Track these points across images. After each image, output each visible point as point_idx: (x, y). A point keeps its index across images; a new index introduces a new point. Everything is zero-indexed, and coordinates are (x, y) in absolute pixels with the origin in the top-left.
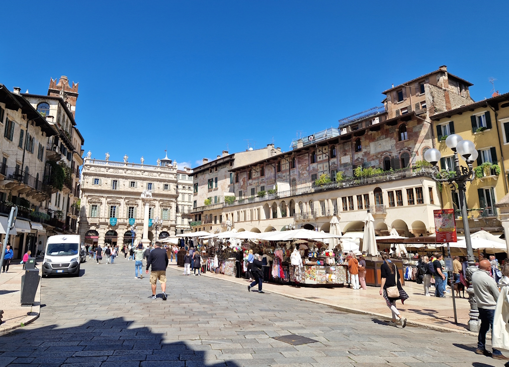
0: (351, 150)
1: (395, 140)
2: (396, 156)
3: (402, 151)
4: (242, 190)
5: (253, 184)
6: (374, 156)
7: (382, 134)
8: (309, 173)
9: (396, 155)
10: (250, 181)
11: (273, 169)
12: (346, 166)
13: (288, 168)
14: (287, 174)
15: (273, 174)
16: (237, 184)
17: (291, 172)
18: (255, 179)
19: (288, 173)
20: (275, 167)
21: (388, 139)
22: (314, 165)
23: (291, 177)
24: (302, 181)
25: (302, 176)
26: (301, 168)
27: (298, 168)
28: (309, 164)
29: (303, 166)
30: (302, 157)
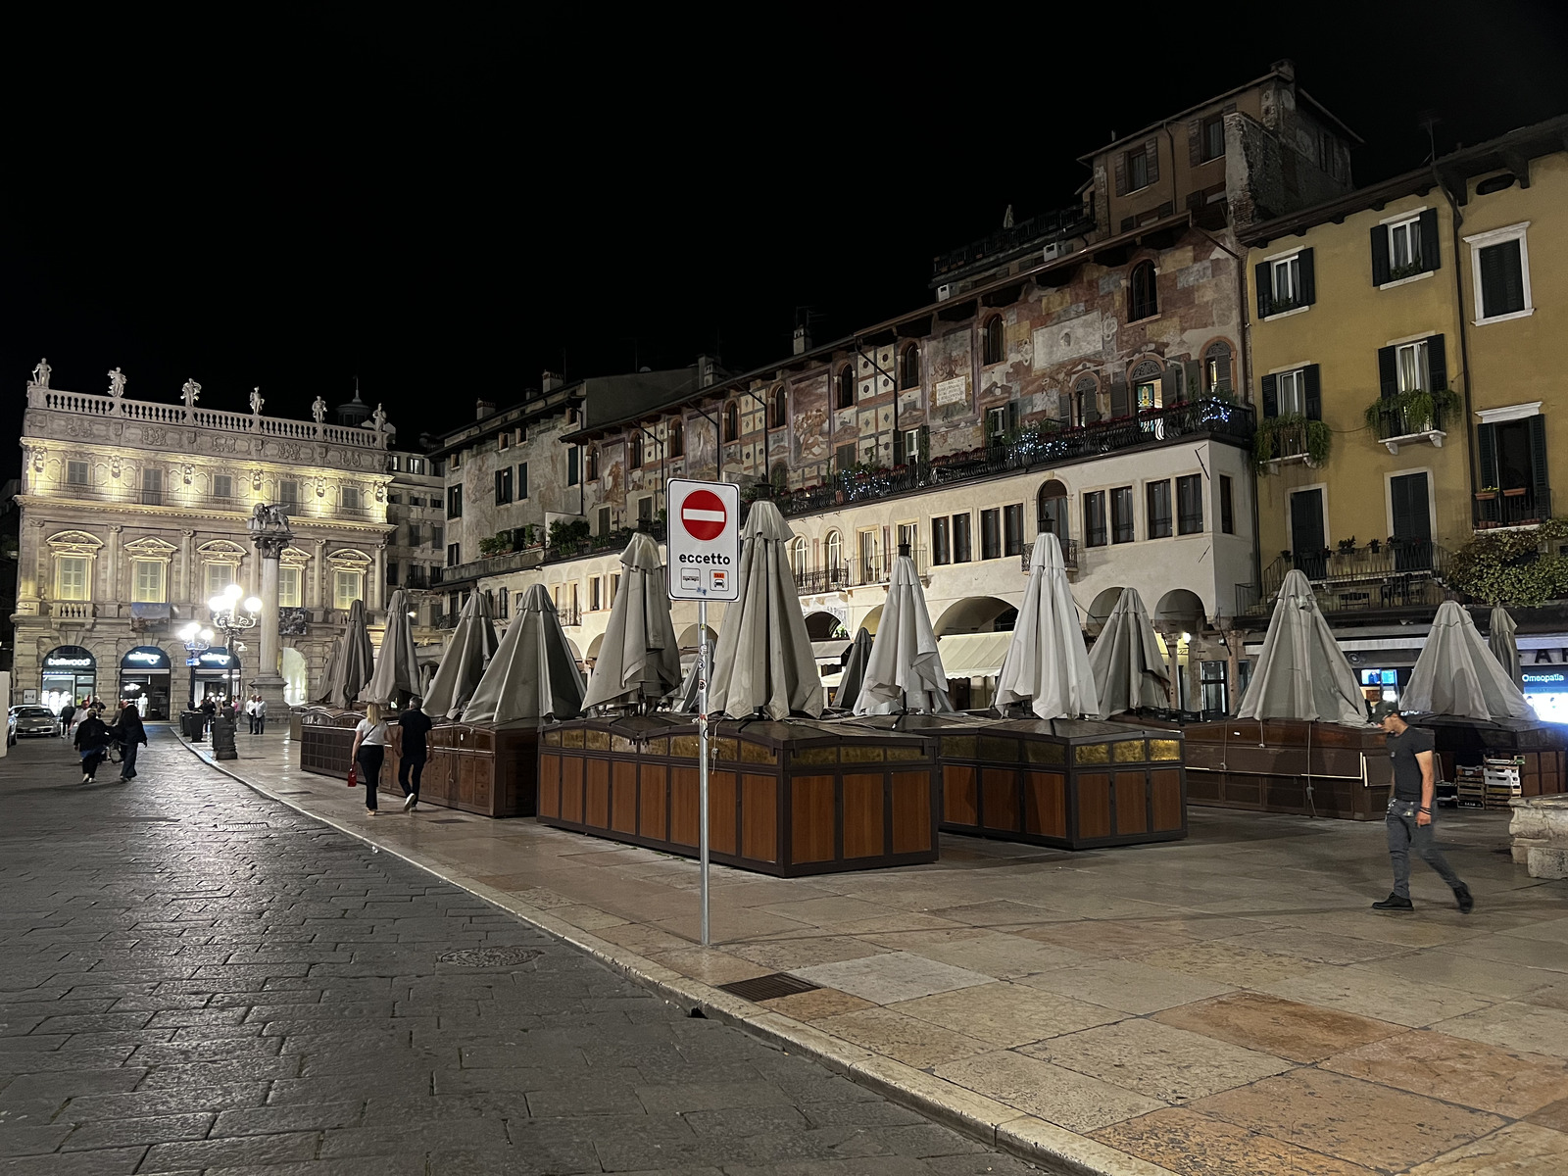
0: (969, 356)
1: (1115, 320)
2: (1115, 374)
3: (1137, 356)
4: (608, 505)
5: (646, 484)
6: (1044, 375)
7: (1076, 300)
8: (830, 443)
9: (1118, 370)
10: (637, 474)
11: (713, 432)
12: (952, 415)
13: (760, 426)
14: (758, 448)
15: (711, 447)
16: (594, 486)
17: (771, 442)
18: (652, 467)
19: (760, 446)
20: (718, 426)
21: (1095, 315)
22: (849, 413)
23: (769, 459)
24: (806, 470)
25: (805, 451)
26: (805, 425)
27: (795, 427)
28: (832, 411)
29: (810, 417)
30: (807, 387)
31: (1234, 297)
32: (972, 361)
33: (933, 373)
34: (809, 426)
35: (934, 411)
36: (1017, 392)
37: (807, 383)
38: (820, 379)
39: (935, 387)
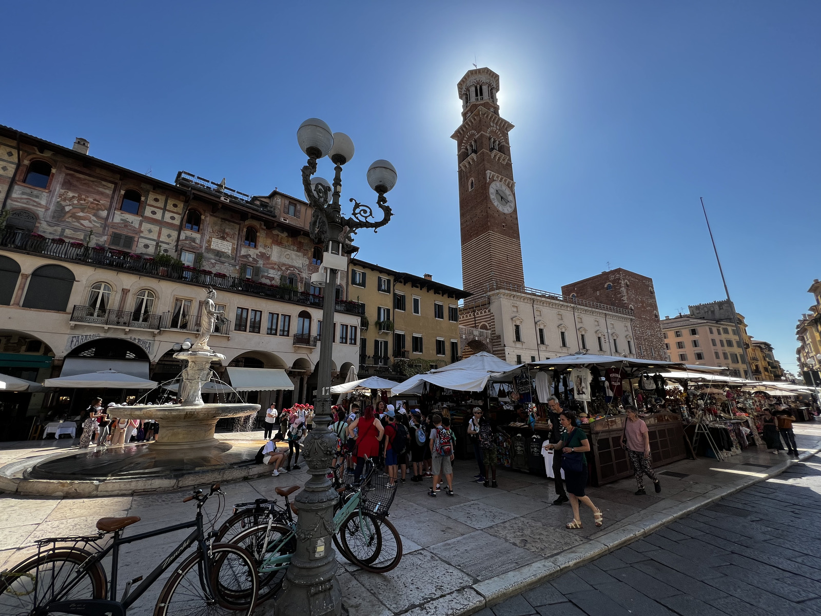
0: (236, 237)
1: (308, 260)
2: (306, 278)
6: (275, 264)
8: (105, 226)
12: (221, 257)
17: (17, 191)
22: (131, 217)
23: (9, 202)
24: (67, 230)
25: (70, 219)
26: (76, 202)
27: (60, 197)
28: (113, 209)
29: (85, 200)
30: (85, 179)
32: (238, 239)
33: (211, 232)
34: (81, 204)
35: (209, 249)
36: (261, 264)
37: (87, 177)
38: (104, 183)
39: (212, 239)
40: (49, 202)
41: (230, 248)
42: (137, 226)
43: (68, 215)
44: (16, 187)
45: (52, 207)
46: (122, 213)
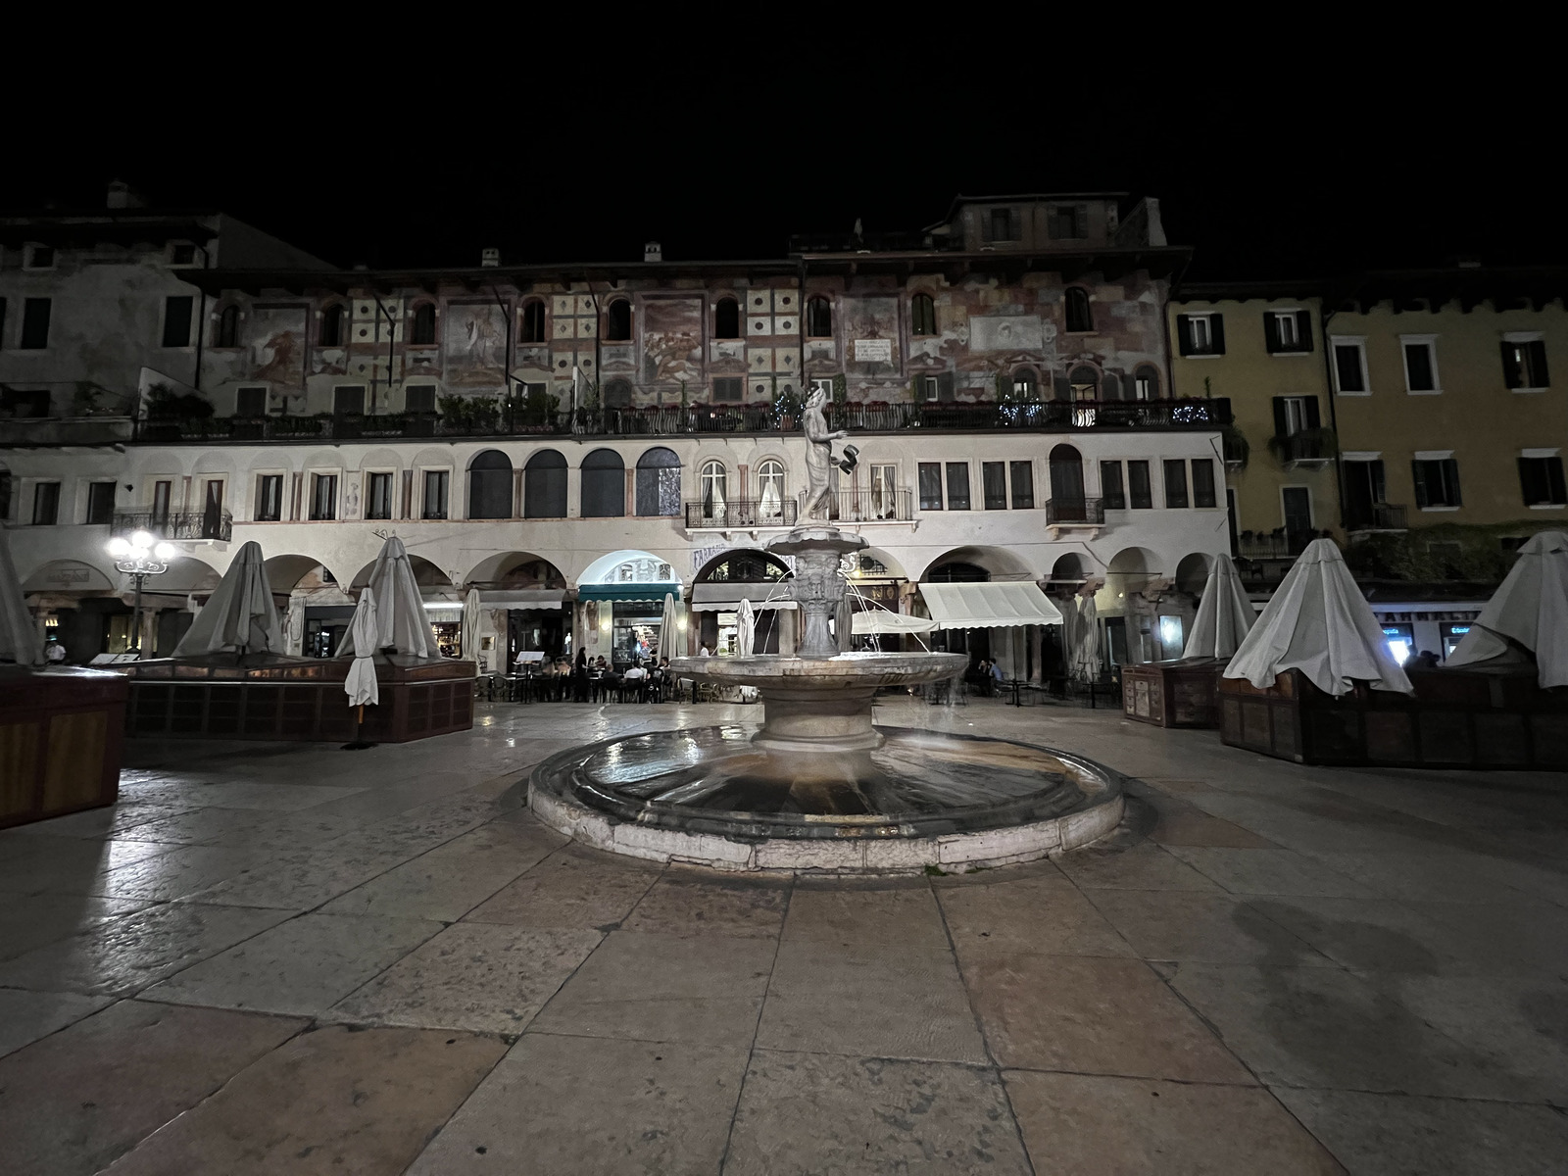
0: (896, 323)
1: (1054, 328)
2: (1055, 372)
3: (1076, 361)
4: (266, 384)
6: (981, 357)
7: (1016, 300)
8: (703, 372)
9: (1058, 368)
12: (875, 373)
13: (587, 334)
14: (581, 358)
15: (493, 344)
17: (605, 355)
18: (368, 349)
19: (586, 356)
20: (507, 321)
21: (1034, 318)
22: (732, 346)
23: (601, 373)
24: (663, 394)
25: (663, 375)
26: (664, 346)
27: (647, 345)
28: (707, 339)
29: (673, 339)
30: (667, 306)
31: (1159, 334)
32: (900, 327)
33: (851, 329)
34: (670, 348)
35: (853, 365)
36: (952, 366)
37: (669, 302)
38: (688, 302)
39: (854, 343)
40: (637, 360)
41: (889, 351)
42: (741, 358)
43: (661, 369)
44: (603, 350)
45: (642, 366)
46: (719, 343)
